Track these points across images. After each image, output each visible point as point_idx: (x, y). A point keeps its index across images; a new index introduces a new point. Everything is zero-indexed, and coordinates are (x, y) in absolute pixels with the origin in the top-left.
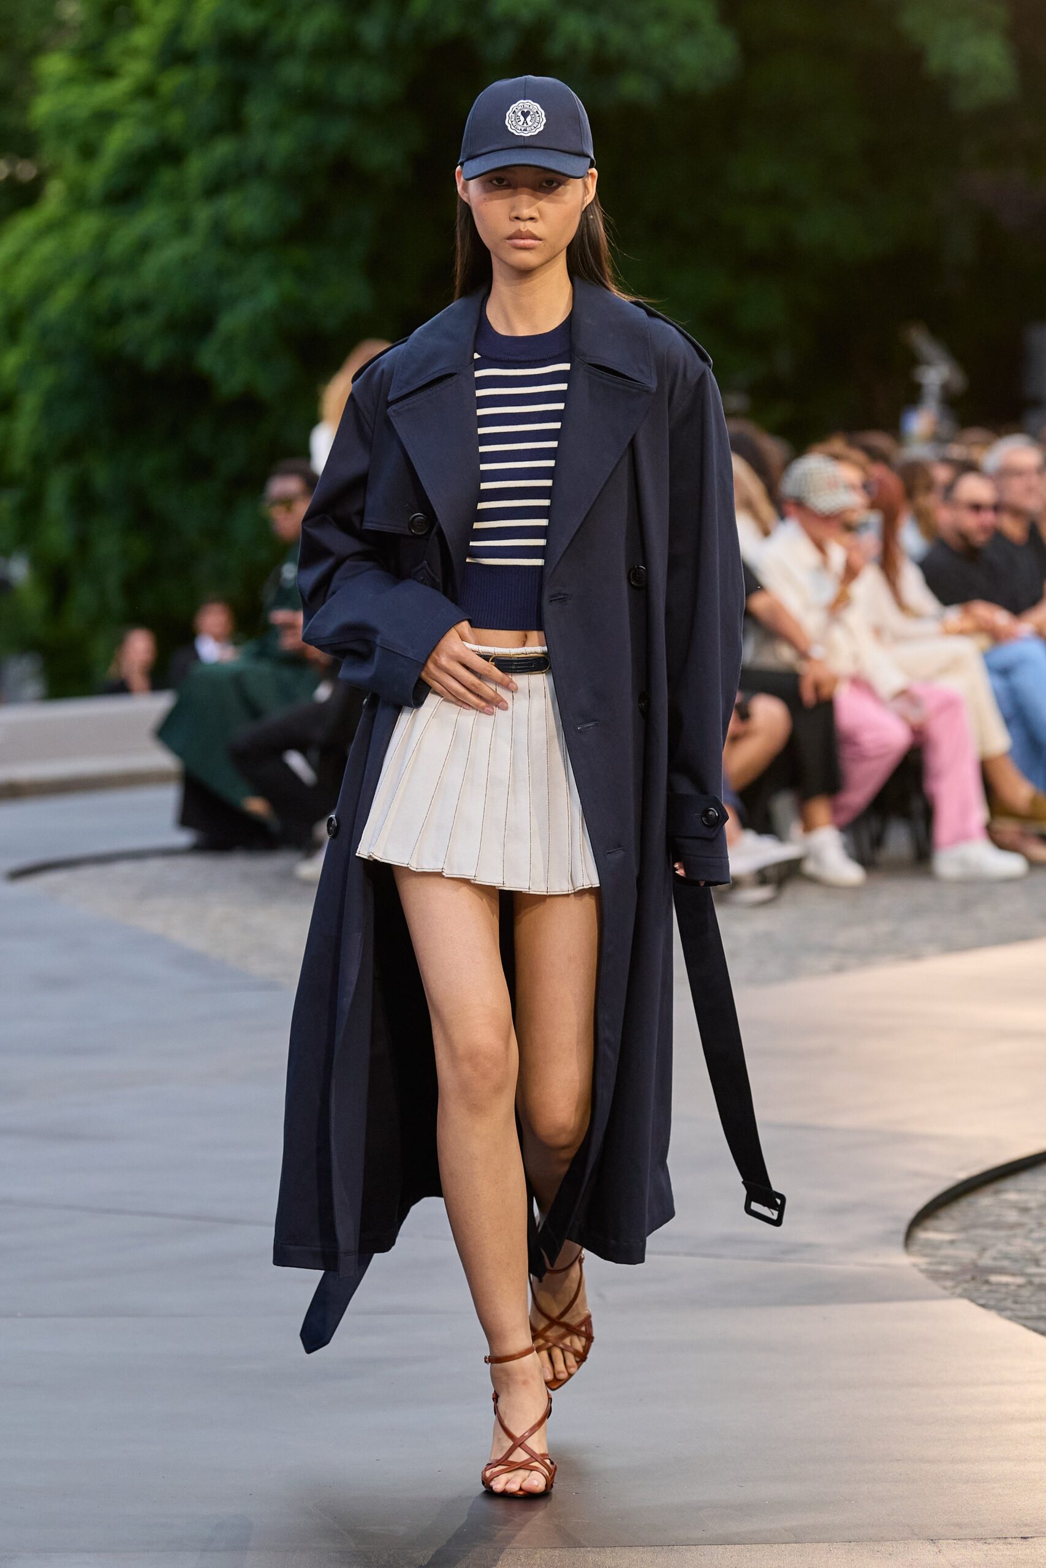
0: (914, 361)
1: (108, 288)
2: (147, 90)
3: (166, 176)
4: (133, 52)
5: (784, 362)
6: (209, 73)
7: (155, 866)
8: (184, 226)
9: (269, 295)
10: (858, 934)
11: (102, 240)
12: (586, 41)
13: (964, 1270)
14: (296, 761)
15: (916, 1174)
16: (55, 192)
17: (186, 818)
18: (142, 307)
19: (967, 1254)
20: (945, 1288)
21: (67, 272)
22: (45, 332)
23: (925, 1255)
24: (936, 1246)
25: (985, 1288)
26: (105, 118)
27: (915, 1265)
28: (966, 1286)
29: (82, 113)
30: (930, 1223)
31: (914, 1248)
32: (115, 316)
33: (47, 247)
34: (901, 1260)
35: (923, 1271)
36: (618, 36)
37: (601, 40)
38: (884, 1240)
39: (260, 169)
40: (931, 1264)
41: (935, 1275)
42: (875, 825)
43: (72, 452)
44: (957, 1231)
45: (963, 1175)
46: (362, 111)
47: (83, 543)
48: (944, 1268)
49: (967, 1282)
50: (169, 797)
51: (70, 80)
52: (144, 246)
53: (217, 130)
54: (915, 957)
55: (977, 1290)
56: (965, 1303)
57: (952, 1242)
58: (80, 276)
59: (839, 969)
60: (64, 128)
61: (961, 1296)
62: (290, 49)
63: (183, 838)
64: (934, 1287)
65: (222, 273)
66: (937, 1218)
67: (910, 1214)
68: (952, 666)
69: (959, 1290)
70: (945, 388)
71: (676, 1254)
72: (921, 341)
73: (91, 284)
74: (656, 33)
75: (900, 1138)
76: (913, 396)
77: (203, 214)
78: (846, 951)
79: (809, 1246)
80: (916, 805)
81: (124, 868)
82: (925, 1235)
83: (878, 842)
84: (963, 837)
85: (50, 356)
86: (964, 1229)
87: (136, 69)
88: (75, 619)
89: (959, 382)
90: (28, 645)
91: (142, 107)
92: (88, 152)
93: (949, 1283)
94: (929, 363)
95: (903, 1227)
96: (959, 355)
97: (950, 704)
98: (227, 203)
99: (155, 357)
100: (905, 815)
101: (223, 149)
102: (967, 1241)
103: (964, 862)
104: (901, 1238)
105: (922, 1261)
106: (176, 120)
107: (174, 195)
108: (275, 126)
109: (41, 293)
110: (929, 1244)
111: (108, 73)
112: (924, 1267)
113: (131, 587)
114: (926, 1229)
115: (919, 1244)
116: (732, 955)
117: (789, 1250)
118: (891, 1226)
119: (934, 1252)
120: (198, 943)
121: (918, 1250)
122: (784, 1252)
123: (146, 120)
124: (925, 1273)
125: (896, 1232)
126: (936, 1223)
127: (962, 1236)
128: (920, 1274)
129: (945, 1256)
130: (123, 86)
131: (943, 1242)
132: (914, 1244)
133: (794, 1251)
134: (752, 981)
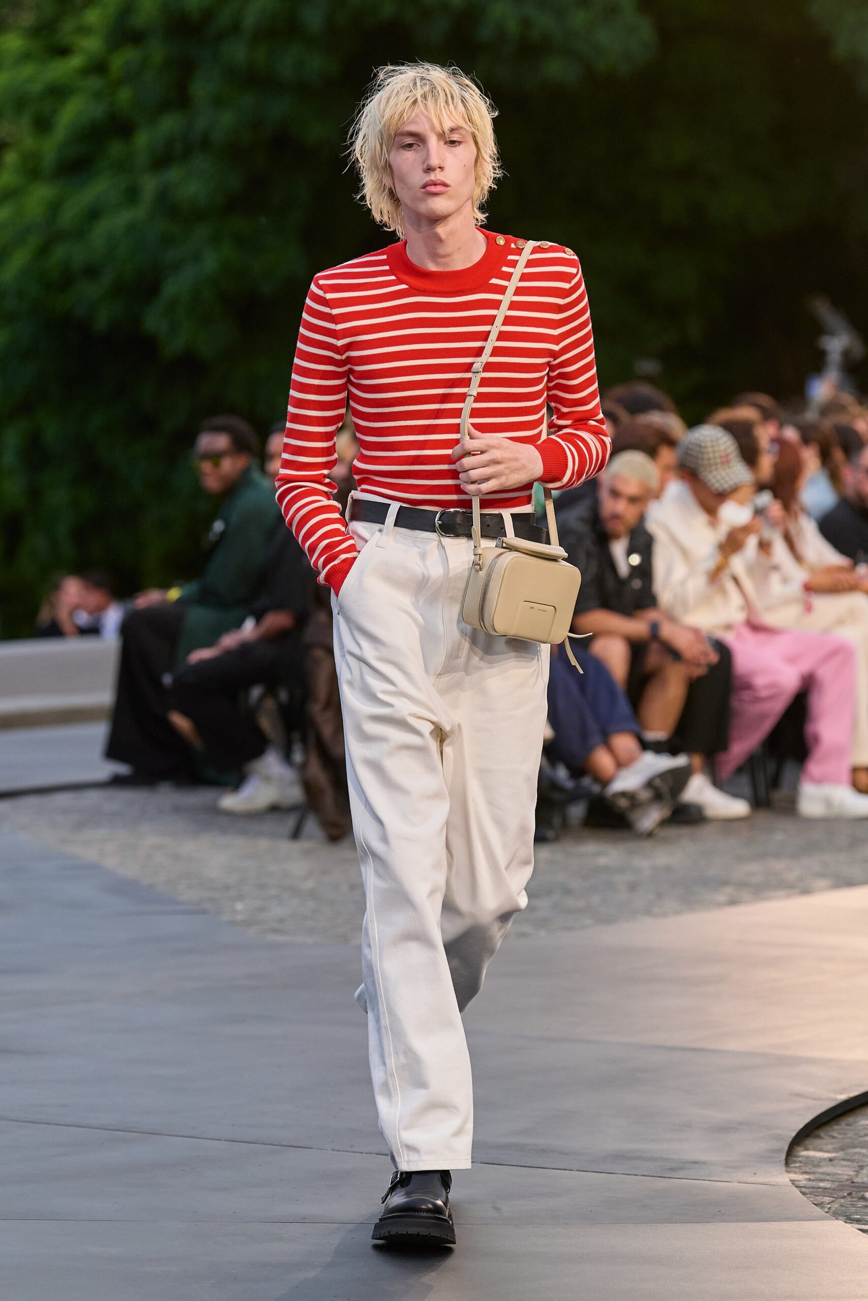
0: (818, 330)
1: (60, 252)
2: (98, 67)
3: (116, 149)
4: (84, 30)
6: (157, 51)
7: (92, 797)
8: (132, 195)
9: (210, 263)
10: (754, 869)
11: (54, 208)
12: (512, 26)
13: (842, 1187)
15: (799, 1095)
18: (91, 272)
19: (845, 1171)
21: (21, 239)
23: (804, 1173)
24: (818, 1163)
25: (861, 1204)
26: (58, 92)
27: (793, 1181)
28: (842, 1201)
29: (37, 87)
30: (810, 1142)
31: (792, 1166)
32: (67, 281)
34: (782, 1178)
35: (798, 1188)
36: (544, 22)
37: (526, 23)
38: (765, 1158)
39: (205, 142)
40: (810, 1180)
41: (811, 1192)
43: (24, 408)
44: (834, 1150)
45: (843, 1097)
47: (35, 494)
48: (822, 1184)
49: (844, 1197)
51: (26, 57)
52: (94, 214)
53: (163, 107)
54: (806, 891)
55: (853, 1205)
56: (840, 1223)
57: (831, 1160)
58: (34, 241)
59: (733, 902)
62: (234, 30)
64: (809, 1206)
65: (167, 241)
66: (819, 1137)
67: (793, 1134)
70: (846, 354)
72: (824, 310)
73: (44, 250)
74: (579, 18)
75: (787, 1061)
77: (150, 185)
78: (743, 885)
79: (695, 1163)
81: (62, 799)
82: (805, 1153)
86: (842, 1149)
87: (92, 45)
89: (859, 350)
91: (95, 83)
92: (43, 125)
93: (827, 1199)
94: (832, 333)
95: (785, 1147)
96: (858, 326)
98: (173, 174)
99: (102, 319)
101: (170, 124)
102: (844, 1160)
103: (828, 802)
104: (784, 1156)
105: (801, 1178)
106: (125, 95)
107: (123, 166)
108: (218, 102)
110: (809, 1161)
111: (63, 51)
112: (803, 1183)
114: (807, 1149)
115: (800, 1162)
116: (633, 887)
117: (675, 1168)
118: (775, 1145)
119: (814, 1169)
120: (130, 870)
121: (799, 1167)
122: (671, 1169)
123: (97, 96)
124: (803, 1190)
125: (779, 1151)
126: (818, 1142)
127: (840, 1154)
128: (797, 1191)
129: (823, 1173)
130: (75, 62)
131: (822, 1160)
132: (795, 1162)
133: (681, 1169)
134: (648, 912)
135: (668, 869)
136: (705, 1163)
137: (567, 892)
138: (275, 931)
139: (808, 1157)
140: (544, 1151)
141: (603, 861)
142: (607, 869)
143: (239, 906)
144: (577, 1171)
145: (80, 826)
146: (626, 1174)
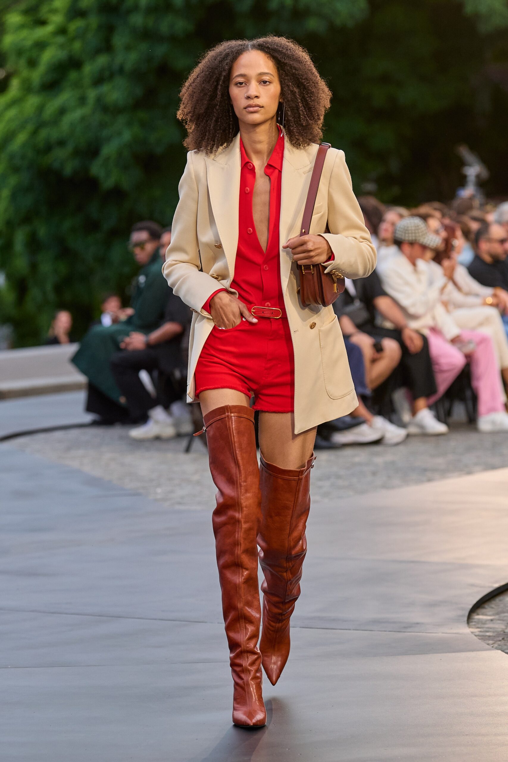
0: (462, 163)
1: (43, 134)
2: (62, 31)
3: (73, 75)
4: (54, 11)
5: (394, 165)
6: (94, 21)
7: (74, 433)
8: (82, 100)
9: (127, 136)
10: (440, 461)
11: (40, 109)
13: (498, 635)
14: (144, 376)
15: (473, 585)
16: (15, 84)
17: (90, 408)
18: (61, 143)
19: (500, 626)
20: (488, 644)
21: (22, 126)
22: (12, 157)
23: (478, 628)
24: (484, 622)
26: (41, 45)
27: (472, 633)
28: (499, 643)
29: (29, 43)
30: (480, 611)
31: (471, 624)
32: (48, 148)
33: (12, 113)
34: (466, 630)
35: (476, 636)
38: (456, 620)
39: (121, 70)
40: (481, 632)
41: (483, 638)
42: (447, 404)
43: (27, 219)
44: (493, 615)
45: (497, 585)
46: (173, 39)
47: (34, 266)
48: (488, 634)
49: (500, 641)
50: (81, 397)
51: (22, 26)
52: (62, 111)
53: (98, 51)
54: (469, 473)
56: (500, 651)
57: (492, 620)
58: (30, 128)
59: (430, 480)
60: (20, 52)
61: (497, 649)
62: (136, 8)
63: (88, 418)
64: (483, 644)
65: (103, 125)
66: (484, 608)
67: (470, 607)
68: (486, 321)
69: (496, 645)
70: (478, 177)
71: (350, 630)
72: (465, 152)
73: (35, 132)
75: (464, 567)
76: (462, 181)
77: (92, 94)
78: (435, 470)
79: (418, 624)
80: (468, 393)
81: (58, 435)
82: (477, 617)
83: (449, 413)
84: (493, 410)
85: (15, 170)
86: (498, 614)
87: (57, 20)
88: (30, 306)
89: (485, 174)
90: (7, 320)
91: (60, 39)
92: (32, 63)
93: (491, 642)
94: (470, 165)
95: (467, 614)
96: (485, 161)
97: (483, 341)
98: (105, 88)
99: (68, 170)
100: (463, 399)
101: (102, 60)
102: (499, 620)
103: (493, 423)
104: (466, 619)
105: (476, 630)
106: (77, 46)
107: (77, 85)
108: (128, 48)
109: (10, 136)
110: (480, 621)
111: (43, 23)
112: (477, 633)
113: (58, 289)
114: (478, 614)
115: (475, 622)
116: (374, 474)
117: (407, 626)
118: (460, 613)
119: (482, 626)
120: (97, 472)
121: (474, 625)
122: (405, 628)
123: (62, 46)
124: (478, 637)
125: (463, 616)
126: (483, 611)
127: (497, 617)
128: (475, 637)
129: (488, 628)
130: (49, 29)
131: (487, 620)
132: (472, 622)
133: (410, 627)
134: (385, 487)
135: (393, 463)
136: (423, 624)
137: (338, 477)
138: (180, 503)
139: (479, 619)
140: (334, 620)
141: (357, 459)
142: (360, 464)
143: (159, 490)
144: (353, 630)
145: (68, 449)
146: (381, 631)
